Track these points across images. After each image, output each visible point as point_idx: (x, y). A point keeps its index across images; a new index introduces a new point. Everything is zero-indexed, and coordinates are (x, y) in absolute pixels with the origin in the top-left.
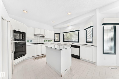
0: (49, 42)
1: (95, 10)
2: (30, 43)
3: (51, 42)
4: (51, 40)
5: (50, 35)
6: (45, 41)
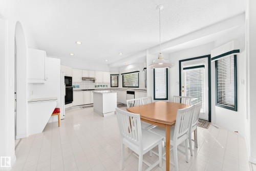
0: (103, 88)
1: (146, 50)
2: (76, 89)
3: (105, 88)
4: (105, 85)
5: (103, 77)
6: (96, 87)
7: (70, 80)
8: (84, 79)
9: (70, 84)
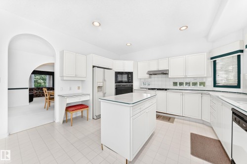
6: (175, 84)
7: (130, 76)
9: (130, 81)
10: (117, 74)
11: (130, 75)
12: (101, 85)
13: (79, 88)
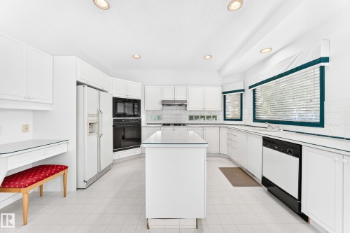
0: (207, 121)
3: (212, 121)
7: (136, 106)
8: (166, 104)
9: (136, 113)
10: (116, 101)
11: (136, 103)
12: (94, 120)
13: (26, 128)
